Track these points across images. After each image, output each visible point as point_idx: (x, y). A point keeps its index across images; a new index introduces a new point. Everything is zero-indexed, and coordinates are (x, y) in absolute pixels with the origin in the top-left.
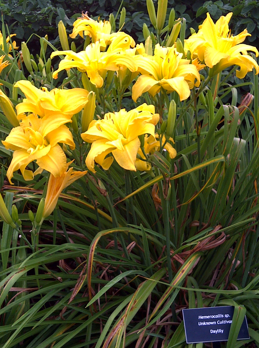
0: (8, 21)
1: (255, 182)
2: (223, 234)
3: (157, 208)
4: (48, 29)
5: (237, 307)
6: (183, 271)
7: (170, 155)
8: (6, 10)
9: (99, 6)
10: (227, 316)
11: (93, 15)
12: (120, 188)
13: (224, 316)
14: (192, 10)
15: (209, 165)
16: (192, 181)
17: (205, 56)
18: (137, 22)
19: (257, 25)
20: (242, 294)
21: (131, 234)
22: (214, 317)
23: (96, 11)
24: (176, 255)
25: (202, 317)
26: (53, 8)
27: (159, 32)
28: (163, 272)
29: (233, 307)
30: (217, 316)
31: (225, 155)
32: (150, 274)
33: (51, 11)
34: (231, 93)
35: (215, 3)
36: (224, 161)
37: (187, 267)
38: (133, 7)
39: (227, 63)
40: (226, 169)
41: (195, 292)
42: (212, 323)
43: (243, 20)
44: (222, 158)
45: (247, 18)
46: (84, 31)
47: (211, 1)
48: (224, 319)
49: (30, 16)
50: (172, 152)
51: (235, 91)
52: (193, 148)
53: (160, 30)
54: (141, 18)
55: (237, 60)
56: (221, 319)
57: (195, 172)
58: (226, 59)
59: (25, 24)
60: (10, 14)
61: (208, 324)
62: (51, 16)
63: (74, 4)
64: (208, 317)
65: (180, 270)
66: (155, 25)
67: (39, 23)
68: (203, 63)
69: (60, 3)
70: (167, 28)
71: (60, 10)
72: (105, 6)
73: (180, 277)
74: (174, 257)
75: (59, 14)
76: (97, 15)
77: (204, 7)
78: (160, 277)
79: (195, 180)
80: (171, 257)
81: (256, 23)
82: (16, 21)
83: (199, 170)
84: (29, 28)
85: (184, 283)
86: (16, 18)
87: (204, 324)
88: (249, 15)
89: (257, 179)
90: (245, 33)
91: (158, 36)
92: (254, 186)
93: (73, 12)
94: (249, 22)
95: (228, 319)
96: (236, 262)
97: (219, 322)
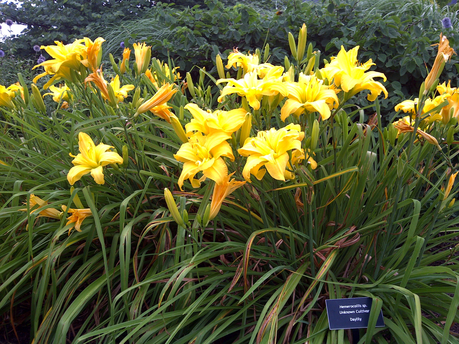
0: (173, 56)
1: (386, 189)
2: (358, 234)
3: (299, 210)
4: (204, 63)
5: (375, 299)
6: (326, 266)
7: (312, 166)
8: (171, 47)
9: (245, 43)
10: (364, 306)
11: (241, 50)
12: (268, 193)
13: (362, 306)
14: (321, 45)
15: (344, 175)
16: (329, 187)
17: (341, 82)
18: (276, 55)
19: (377, 57)
20: (377, 287)
21: (277, 233)
22: (353, 306)
23: (243, 47)
24: (319, 252)
25: (342, 307)
26: (209, 45)
27: (299, 63)
28: (305, 266)
29: (371, 299)
30: (356, 306)
31: (359, 167)
32: (296, 268)
33: (207, 47)
34: (358, 113)
35: (341, 39)
36: (358, 171)
37: (328, 263)
38: (273, 43)
39: (360, 88)
40: (359, 178)
41: (334, 285)
42: (351, 312)
43: (365, 53)
44: (356, 168)
45: (367, 51)
46: (236, 63)
47: (337, 38)
48: (362, 308)
49: (190, 52)
50: (313, 163)
51: (362, 112)
52: (330, 159)
53: (300, 61)
54: (280, 52)
55: (369, 85)
56: (359, 309)
57: (331, 179)
58: (359, 85)
59: (186, 59)
60: (173, 51)
61: (348, 312)
62: (207, 52)
63: (225, 42)
64: (348, 307)
65: (323, 265)
66: (296, 57)
67: (197, 57)
68: (340, 87)
69: (214, 41)
70: (305, 60)
71: (215, 47)
72: (250, 43)
73: (323, 271)
74: (317, 254)
75: (214, 49)
76: (244, 50)
77: (332, 42)
78: (304, 271)
79: (331, 185)
80: (314, 254)
81: (377, 55)
82: (178, 56)
83: (336, 178)
84: (189, 61)
85: (326, 277)
86: (179, 54)
87: (345, 312)
88: (369, 49)
89: (387, 187)
90: (370, 63)
91: (298, 66)
92: (385, 193)
93: (224, 49)
94: (371, 53)
95: (365, 309)
96: (368, 257)
97: (357, 311)
